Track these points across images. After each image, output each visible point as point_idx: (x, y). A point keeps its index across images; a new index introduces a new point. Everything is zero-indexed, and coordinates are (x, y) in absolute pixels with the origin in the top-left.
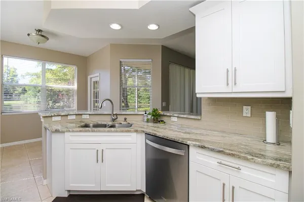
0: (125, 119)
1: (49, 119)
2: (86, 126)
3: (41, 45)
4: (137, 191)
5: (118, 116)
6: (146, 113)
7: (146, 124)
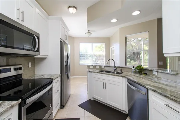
0: (121, 70)
1: (89, 67)
2: (102, 71)
3: (90, 37)
4: (123, 110)
5: (117, 68)
6: (134, 68)
7: (133, 74)
